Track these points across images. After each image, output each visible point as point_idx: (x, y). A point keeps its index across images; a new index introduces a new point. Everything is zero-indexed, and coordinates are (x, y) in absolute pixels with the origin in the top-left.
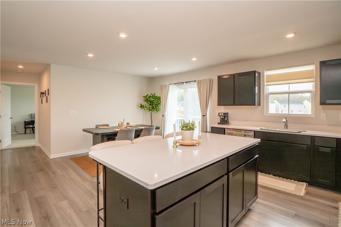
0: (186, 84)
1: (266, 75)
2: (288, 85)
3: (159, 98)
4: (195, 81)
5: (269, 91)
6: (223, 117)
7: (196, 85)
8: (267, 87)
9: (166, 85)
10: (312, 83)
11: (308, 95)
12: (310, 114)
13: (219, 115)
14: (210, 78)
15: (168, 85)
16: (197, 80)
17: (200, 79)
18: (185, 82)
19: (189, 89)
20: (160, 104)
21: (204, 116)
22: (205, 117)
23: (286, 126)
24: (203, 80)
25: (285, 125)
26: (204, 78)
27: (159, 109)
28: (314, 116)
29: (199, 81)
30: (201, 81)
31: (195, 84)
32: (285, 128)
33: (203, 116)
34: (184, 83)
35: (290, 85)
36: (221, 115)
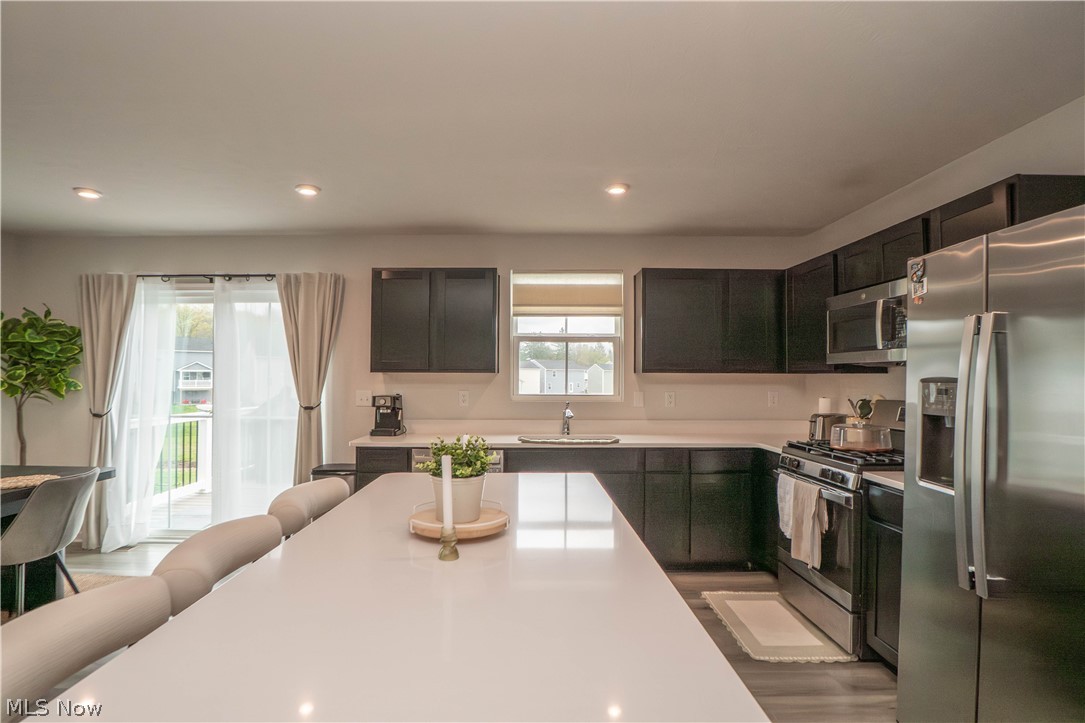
0: (228, 285)
1: (514, 285)
2: (564, 318)
3: (75, 335)
4: (269, 275)
5: (519, 332)
6: (389, 411)
7: (276, 292)
8: (515, 318)
9: (120, 278)
10: (613, 318)
11: (608, 346)
12: (612, 393)
13: (374, 405)
14: (338, 273)
15: (130, 277)
16: (281, 271)
17: (293, 272)
18: (224, 276)
19: (239, 306)
20: (77, 361)
21: (312, 408)
22: (314, 413)
23: (566, 428)
24: (309, 276)
25: (564, 424)
26: (314, 271)
27: (69, 385)
28: (619, 399)
29: (288, 277)
30: (297, 278)
31: (273, 289)
32: (563, 433)
33: (306, 408)
34: (216, 279)
35: (569, 318)
36: (382, 402)
